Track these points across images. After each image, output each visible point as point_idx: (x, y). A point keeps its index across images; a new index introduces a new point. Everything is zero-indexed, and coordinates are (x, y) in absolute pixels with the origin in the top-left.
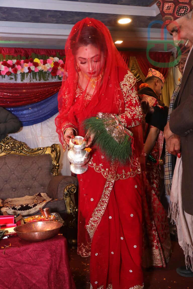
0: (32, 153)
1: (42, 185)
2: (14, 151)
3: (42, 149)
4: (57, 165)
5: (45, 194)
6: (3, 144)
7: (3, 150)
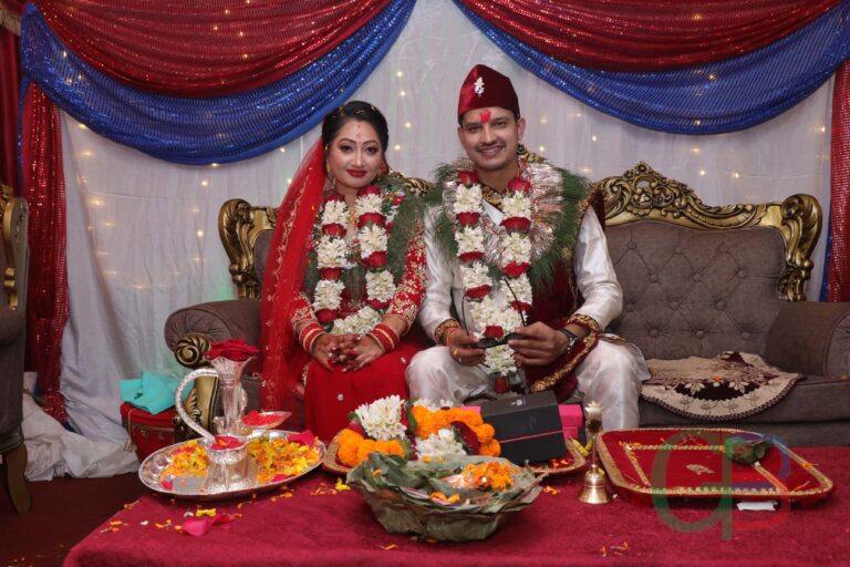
0: (716, 222)
1: (746, 327)
2: (660, 209)
3: (749, 208)
4: (806, 264)
5: (756, 356)
6: (627, 186)
7: (626, 202)
